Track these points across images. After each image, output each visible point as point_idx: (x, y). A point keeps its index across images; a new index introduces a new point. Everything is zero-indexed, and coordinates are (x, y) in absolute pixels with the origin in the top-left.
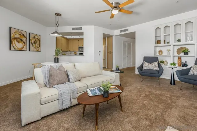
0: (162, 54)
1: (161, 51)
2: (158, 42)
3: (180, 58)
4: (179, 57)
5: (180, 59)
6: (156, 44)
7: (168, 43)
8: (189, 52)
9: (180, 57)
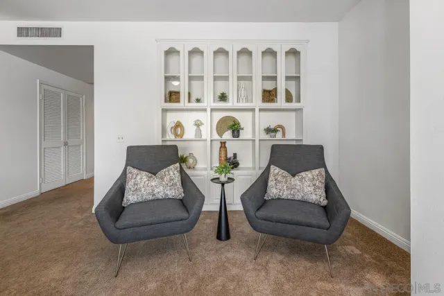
0: (182, 135)
1: (178, 125)
2: (173, 96)
3: (223, 144)
4: (221, 143)
5: (225, 147)
6: (165, 102)
7: (198, 101)
8: (242, 129)
9: (225, 143)
